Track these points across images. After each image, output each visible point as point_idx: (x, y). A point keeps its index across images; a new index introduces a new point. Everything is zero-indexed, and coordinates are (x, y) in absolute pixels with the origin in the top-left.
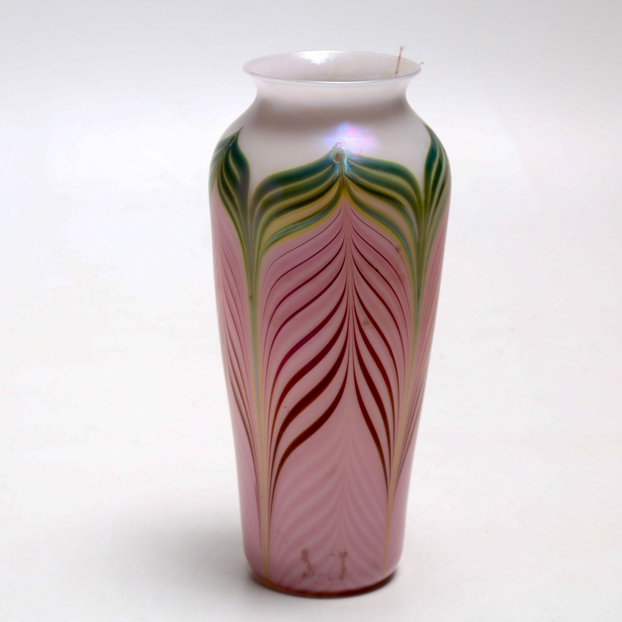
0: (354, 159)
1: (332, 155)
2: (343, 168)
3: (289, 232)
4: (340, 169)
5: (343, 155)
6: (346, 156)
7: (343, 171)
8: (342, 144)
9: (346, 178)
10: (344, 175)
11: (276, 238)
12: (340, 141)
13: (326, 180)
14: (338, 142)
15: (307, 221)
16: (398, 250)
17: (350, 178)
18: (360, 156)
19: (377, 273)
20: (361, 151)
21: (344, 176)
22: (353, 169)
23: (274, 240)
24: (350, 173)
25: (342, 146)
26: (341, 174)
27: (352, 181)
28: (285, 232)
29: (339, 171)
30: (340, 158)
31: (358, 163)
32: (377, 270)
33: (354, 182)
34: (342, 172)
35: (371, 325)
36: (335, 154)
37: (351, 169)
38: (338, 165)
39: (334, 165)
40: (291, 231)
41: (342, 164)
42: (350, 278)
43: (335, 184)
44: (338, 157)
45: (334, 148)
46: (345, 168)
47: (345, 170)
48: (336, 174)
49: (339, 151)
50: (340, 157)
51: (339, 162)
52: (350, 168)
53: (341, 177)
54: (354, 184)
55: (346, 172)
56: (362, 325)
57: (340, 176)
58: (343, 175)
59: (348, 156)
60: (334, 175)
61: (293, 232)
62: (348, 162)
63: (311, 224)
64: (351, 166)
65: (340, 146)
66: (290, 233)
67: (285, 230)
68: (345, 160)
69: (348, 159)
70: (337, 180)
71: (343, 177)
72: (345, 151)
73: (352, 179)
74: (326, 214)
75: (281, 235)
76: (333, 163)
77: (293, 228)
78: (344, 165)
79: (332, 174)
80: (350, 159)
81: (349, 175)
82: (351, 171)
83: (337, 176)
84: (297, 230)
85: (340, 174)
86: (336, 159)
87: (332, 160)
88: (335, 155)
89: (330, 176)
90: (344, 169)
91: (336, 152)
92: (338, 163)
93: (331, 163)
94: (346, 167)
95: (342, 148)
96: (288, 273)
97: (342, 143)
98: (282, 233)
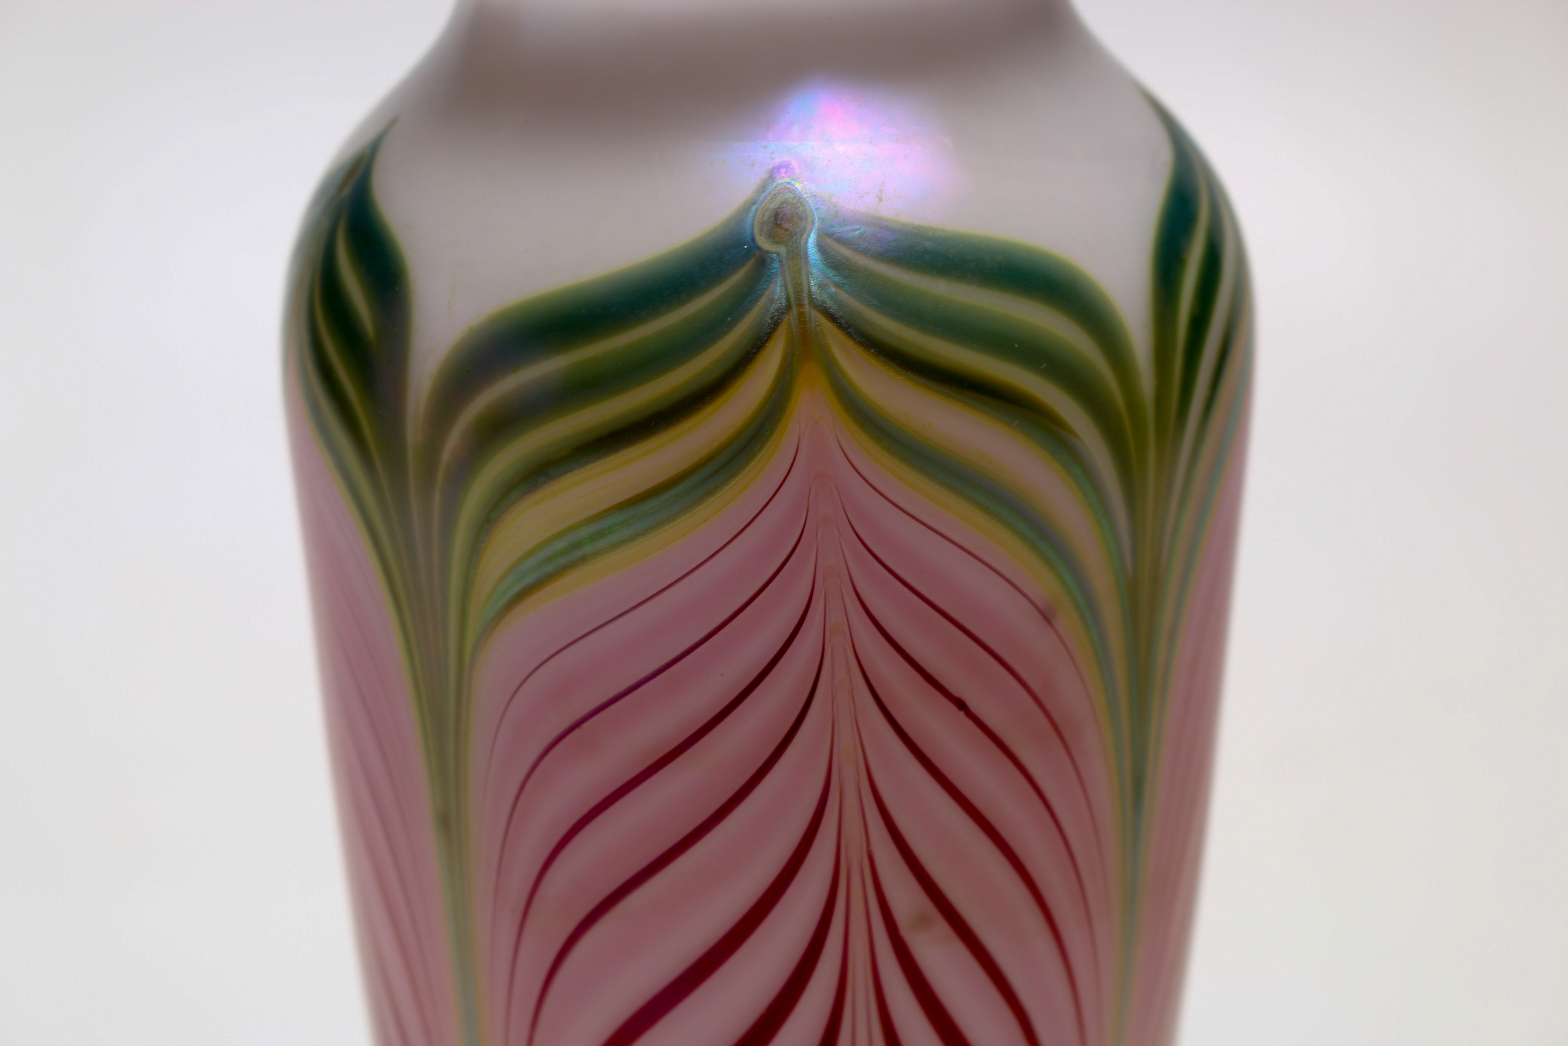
0: (850, 235)
1: (754, 217)
2: (804, 273)
3: (578, 554)
4: (789, 280)
5: (801, 218)
6: (813, 223)
7: (801, 284)
8: (797, 171)
9: (816, 317)
10: (806, 302)
11: (529, 580)
12: (787, 159)
13: (731, 326)
14: (778, 160)
15: (653, 503)
16: (1047, 616)
17: (832, 318)
18: (877, 223)
19: (962, 714)
20: (881, 200)
21: (807, 308)
22: (846, 278)
23: (518, 587)
24: (831, 296)
25: (793, 179)
26: (792, 300)
27: (840, 326)
28: (563, 553)
29: (785, 286)
30: (786, 230)
31: (865, 252)
32: (961, 705)
33: (849, 335)
34: (798, 293)
35: (942, 927)
36: (767, 213)
37: (837, 279)
38: (782, 265)
39: (763, 262)
40: (588, 549)
41: (798, 254)
42: (846, 739)
43: (769, 346)
44: (778, 226)
45: (763, 188)
46: (809, 274)
47: (809, 283)
48: (772, 301)
49: (785, 202)
50: (786, 225)
51: (782, 250)
52: (831, 273)
53: (794, 311)
54: (850, 343)
55: (814, 289)
56: (905, 931)
57: (789, 307)
58: (800, 305)
59: (822, 220)
60: (763, 301)
61: (598, 553)
62: (822, 248)
63: (670, 519)
64: (834, 263)
65: (788, 180)
66: (584, 559)
67: (561, 544)
68: (812, 239)
69: (824, 234)
70: (775, 325)
71: (801, 315)
72: (810, 201)
73: (843, 321)
74: (732, 476)
75: (549, 568)
76: (758, 253)
77: (594, 537)
78: (807, 262)
79: (756, 301)
80: (831, 235)
81: (829, 303)
82: (836, 285)
83: (777, 310)
84: (614, 546)
85: (788, 299)
86: (772, 236)
87: (753, 239)
88: (765, 218)
89: (747, 310)
90: (804, 278)
91: (772, 206)
92: (778, 254)
93: (747, 255)
94: (814, 271)
95: (798, 186)
96: (585, 726)
97: (795, 164)
98: (549, 560)
